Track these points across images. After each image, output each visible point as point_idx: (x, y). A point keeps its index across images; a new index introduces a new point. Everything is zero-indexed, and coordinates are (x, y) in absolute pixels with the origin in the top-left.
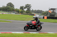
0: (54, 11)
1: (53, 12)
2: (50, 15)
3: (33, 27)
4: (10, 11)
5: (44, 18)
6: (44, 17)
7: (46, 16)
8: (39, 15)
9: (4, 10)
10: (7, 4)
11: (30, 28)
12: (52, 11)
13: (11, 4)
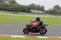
3: (34, 30)
4: (57, 14)
9: (51, 13)
10: (54, 7)
11: (31, 31)
13: (58, 7)
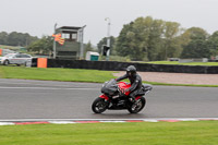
0: (74, 36)
1: (71, 40)
2: (60, 53)
3: (122, 102)
5: (36, 66)
6: (35, 61)
7: (43, 55)
8: (17, 54)
11: (111, 105)
12: (68, 36)
